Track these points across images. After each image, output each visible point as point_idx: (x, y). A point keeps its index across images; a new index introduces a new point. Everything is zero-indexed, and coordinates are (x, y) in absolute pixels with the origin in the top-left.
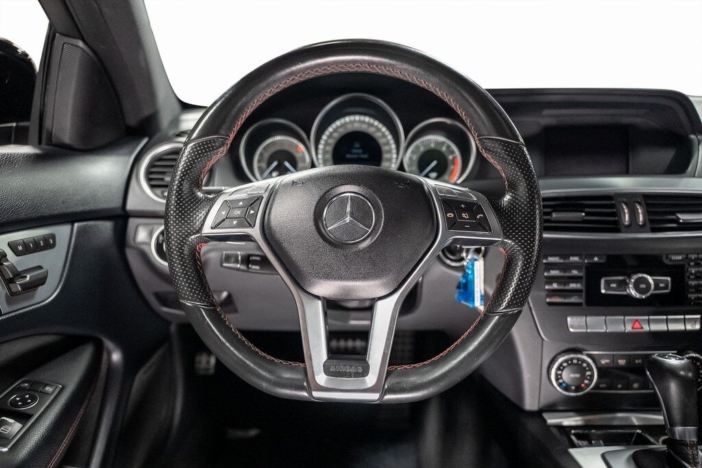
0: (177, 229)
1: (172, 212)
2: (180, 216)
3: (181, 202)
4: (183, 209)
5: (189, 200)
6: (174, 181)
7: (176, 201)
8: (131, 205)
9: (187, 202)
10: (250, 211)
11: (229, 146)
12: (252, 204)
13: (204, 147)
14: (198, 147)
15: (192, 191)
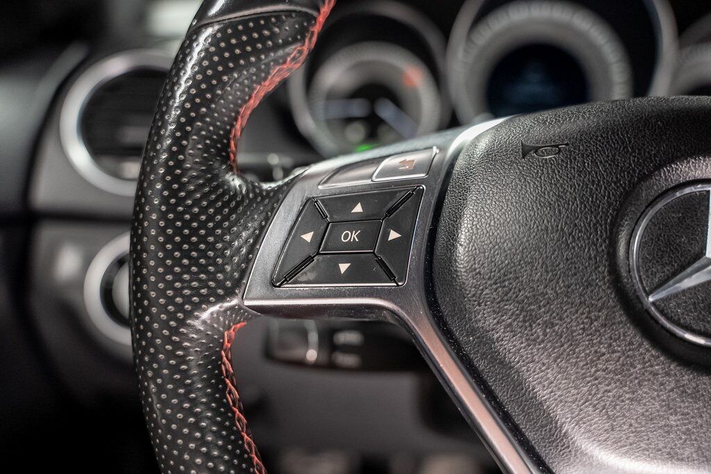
0: (170, 285)
1: (153, 232)
2: (178, 247)
3: (180, 201)
4: (187, 224)
5: (205, 196)
6: (160, 139)
7: (165, 201)
8: (46, 192)
9: (196, 203)
10: (387, 234)
11: (314, 39)
12: (390, 212)
13: (250, 38)
14: (234, 35)
15: (209, 169)
